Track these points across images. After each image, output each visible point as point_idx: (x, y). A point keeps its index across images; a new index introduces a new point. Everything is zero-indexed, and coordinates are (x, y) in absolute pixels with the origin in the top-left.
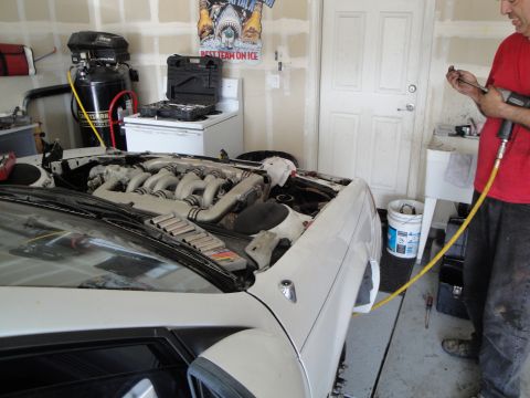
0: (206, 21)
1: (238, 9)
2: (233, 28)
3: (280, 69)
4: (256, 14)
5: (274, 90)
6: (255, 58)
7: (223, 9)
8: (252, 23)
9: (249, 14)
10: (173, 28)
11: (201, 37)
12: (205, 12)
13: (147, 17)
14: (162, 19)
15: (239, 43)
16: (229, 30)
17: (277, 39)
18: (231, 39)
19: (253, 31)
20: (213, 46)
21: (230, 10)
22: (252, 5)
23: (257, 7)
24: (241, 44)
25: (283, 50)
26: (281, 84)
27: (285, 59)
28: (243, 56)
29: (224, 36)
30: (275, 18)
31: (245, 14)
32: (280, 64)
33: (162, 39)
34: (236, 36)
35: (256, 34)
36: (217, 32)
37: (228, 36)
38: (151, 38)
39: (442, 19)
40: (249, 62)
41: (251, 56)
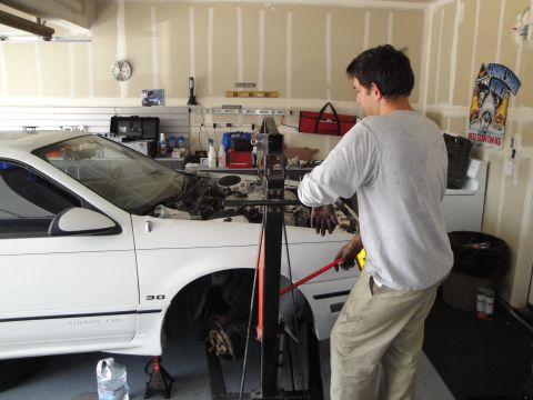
0: (476, 107)
1: (495, 95)
2: (489, 114)
3: (513, 156)
4: (505, 101)
5: (507, 178)
6: (499, 144)
7: (486, 96)
8: (501, 111)
9: (501, 102)
12: (476, 97)
13: (447, 101)
14: (455, 104)
15: (491, 128)
16: (487, 116)
17: (515, 126)
18: (487, 124)
19: (500, 117)
20: (476, 129)
21: (490, 97)
22: (503, 92)
23: (506, 95)
25: (518, 138)
26: (512, 172)
27: (518, 147)
28: (492, 140)
29: (483, 121)
30: (516, 105)
31: (498, 101)
32: (514, 151)
33: (452, 120)
34: (490, 122)
35: (502, 120)
36: (480, 115)
37: (486, 121)
38: (446, 118)
40: (495, 146)
41: (498, 141)
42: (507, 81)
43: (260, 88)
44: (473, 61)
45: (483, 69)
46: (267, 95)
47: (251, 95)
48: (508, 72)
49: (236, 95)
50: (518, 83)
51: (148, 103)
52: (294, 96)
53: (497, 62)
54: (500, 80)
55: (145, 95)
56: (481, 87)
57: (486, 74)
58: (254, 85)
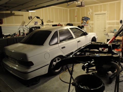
0: (82, 22)
1: (86, 20)
4: (88, 21)
5: (90, 29)
8: (87, 22)
10: (78, 23)
11: (81, 23)
14: (77, 22)
15: (86, 24)
17: (90, 24)
20: (83, 25)
21: (85, 21)
30: (90, 21)
32: (90, 26)
33: (77, 24)
39: (107, 20)
41: (87, 25)
42: (88, 19)
43: (51, 21)
44: (81, 17)
45: (83, 17)
46: (52, 22)
47: (50, 22)
48: (88, 18)
49: (48, 22)
50: (90, 19)
51: (35, 24)
52: (55, 22)
53: (85, 16)
55: (35, 23)
56: (83, 20)
58: (50, 20)
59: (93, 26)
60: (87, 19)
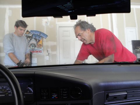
1: (36, 39)
2: (34, 44)
3: (49, 55)
4: (41, 41)
6: (41, 52)
8: (40, 43)
9: (39, 41)
15: (36, 48)
17: (47, 47)
18: (34, 47)
19: (40, 45)
21: (33, 39)
22: (40, 38)
23: (42, 39)
24: (37, 48)
25: (49, 50)
26: (49, 59)
27: (50, 52)
28: (37, 52)
29: (31, 47)
30: (47, 41)
31: (38, 41)
34: (35, 46)
36: (29, 45)
37: (33, 46)
41: (40, 52)
48: (41, 33)
53: (35, 30)
54: (38, 35)
56: (28, 37)
57: (30, 33)
59: (54, 53)
60: (40, 36)
